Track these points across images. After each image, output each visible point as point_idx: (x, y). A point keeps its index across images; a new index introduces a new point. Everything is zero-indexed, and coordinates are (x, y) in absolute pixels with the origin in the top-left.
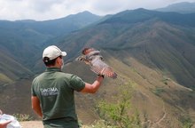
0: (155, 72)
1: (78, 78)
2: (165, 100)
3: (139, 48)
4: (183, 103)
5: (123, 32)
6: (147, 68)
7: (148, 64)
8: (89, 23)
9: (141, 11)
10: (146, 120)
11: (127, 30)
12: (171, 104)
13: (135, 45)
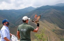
0: (52, 25)
1: (33, 27)
2: (56, 33)
3: (47, 17)
4: (61, 34)
5: (42, 13)
6: (50, 23)
7: (50, 22)
8: (32, 10)
9: (47, 6)
10: (50, 39)
11: (43, 12)
12: (58, 34)
13: (46, 16)
